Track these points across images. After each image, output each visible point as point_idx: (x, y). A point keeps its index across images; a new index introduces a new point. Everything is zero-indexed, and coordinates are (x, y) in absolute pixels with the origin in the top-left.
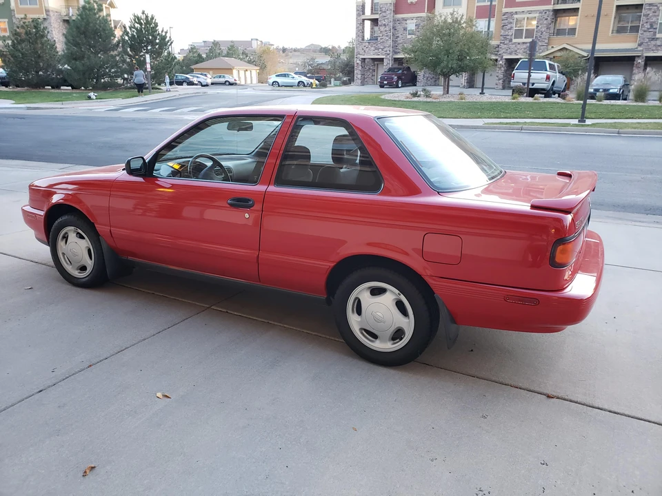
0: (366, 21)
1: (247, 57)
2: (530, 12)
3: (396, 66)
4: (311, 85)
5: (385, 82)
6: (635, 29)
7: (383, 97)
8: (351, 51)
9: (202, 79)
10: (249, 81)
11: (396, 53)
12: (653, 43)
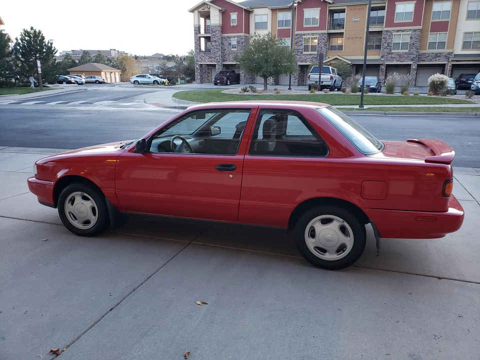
0: (201, 38)
1: (111, 62)
2: (313, 34)
3: (224, 70)
4: (163, 83)
5: (218, 81)
6: (378, 47)
7: (223, 92)
8: (190, 59)
9: (78, 79)
10: (113, 81)
11: (224, 61)
12: (390, 56)
